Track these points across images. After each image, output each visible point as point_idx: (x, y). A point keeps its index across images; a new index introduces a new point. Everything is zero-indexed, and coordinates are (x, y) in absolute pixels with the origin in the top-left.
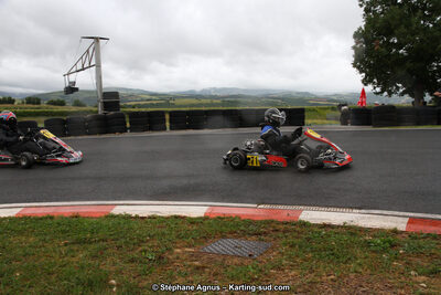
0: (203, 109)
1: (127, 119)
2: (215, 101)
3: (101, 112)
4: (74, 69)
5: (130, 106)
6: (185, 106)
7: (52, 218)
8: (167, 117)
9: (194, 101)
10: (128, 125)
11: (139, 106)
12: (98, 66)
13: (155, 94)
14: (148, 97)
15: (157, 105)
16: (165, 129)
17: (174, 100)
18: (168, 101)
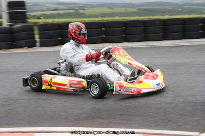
0: (117, 18)
1: (36, 32)
2: (130, 10)
3: (6, 24)
5: (34, 17)
6: (97, 16)
10: (37, 38)
11: (46, 17)
13: (63, 4)
14: (56, 6)
15: (66, 15)
17: (83, 9)
18: (77, 10)
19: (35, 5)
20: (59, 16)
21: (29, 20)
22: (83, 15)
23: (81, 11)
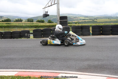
4: (47, 6)
6: (102, 23)
7: (30, 77)
8: (91, 28)
9: (107, 20)
12: (58, 4)
13: (87, 17)
14: (84, 18)
15: (88, 22)
16: (89, 35)
17: (97, 20)
18: (94, 20)
19: (75, 18)
20: (85, 22)
21: (68, 25)
22: (96, 22)
23: (95, 20)
